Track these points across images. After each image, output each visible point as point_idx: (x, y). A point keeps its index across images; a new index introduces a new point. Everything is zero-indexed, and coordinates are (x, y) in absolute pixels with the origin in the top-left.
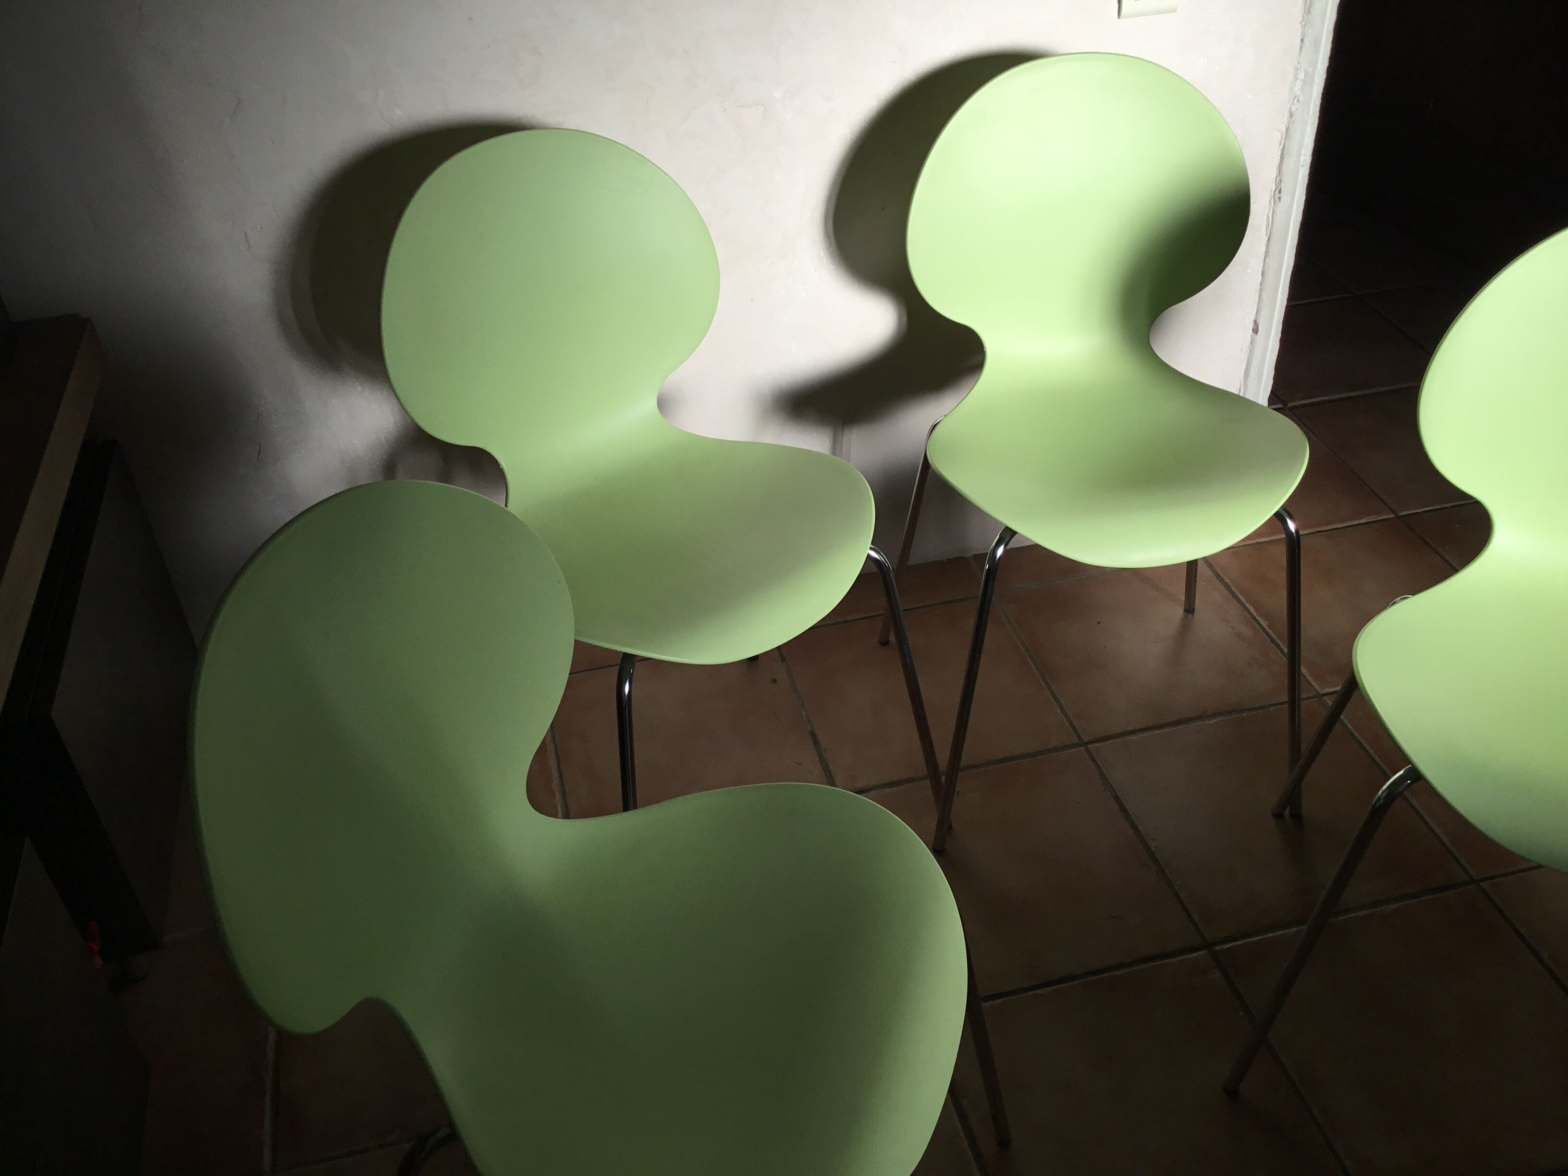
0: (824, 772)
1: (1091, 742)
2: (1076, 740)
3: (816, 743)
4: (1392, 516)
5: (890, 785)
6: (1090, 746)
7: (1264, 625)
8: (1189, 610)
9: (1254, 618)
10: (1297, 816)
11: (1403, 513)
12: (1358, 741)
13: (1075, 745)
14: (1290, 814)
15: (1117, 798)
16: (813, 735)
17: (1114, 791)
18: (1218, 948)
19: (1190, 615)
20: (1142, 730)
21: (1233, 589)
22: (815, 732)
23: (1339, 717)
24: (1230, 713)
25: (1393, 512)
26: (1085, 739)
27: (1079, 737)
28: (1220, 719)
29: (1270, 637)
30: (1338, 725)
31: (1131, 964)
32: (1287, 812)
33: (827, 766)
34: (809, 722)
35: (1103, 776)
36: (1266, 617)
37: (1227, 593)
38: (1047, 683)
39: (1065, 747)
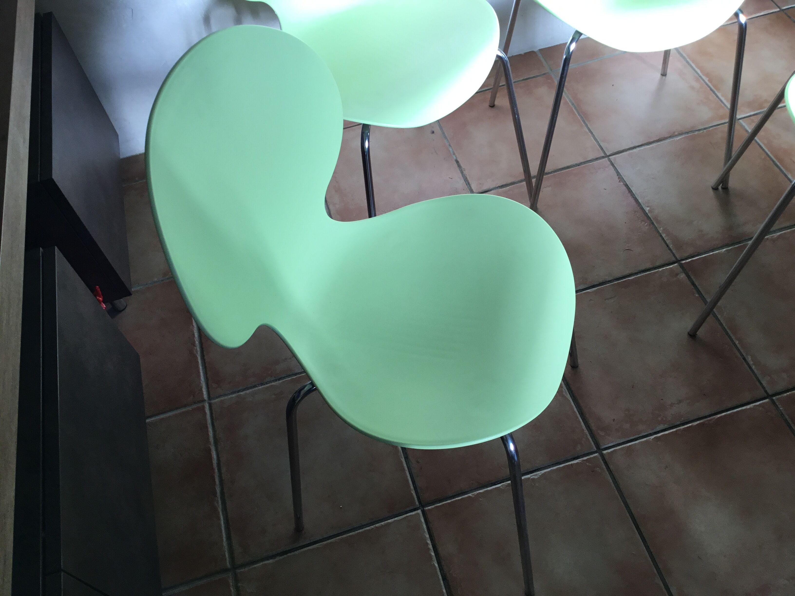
0: (465, 182)
1: (610, 155)
2: (603, 155)
3: (459, 166)
4: (778, 10)
5: (502, 187)
6: (610, 157)
7: (707, 81)
8: (664, 74)
9: (700, 76)
10: (725, 189)
11: (784, 8)
12: (759, 144)
13: (603, 157)
14: (722, 187)
15: (626, 186)
16: (457, 162)
17: (625, 181)
18: (683, 262)
19: (664, 77)
20: (639, 146)
21: (688, 60)
22: (458, 160)
23: (754, 138)
24: (687, 133)
25: (779, 7)
26: (608, 154)
27: (604, 152)
28: (683, 136)
29: (709, 87)
30: (753, 142)
31: (636, 274)
32: (720, 187)
33: (466, 178)
34: (454, 154)
35: (618, 173)
36: (707, 75)
37: (685, 62)
38: (585, 123)
39: (597, 159)
